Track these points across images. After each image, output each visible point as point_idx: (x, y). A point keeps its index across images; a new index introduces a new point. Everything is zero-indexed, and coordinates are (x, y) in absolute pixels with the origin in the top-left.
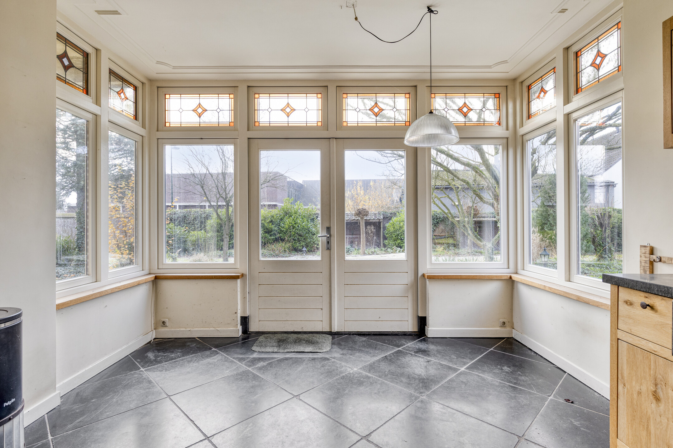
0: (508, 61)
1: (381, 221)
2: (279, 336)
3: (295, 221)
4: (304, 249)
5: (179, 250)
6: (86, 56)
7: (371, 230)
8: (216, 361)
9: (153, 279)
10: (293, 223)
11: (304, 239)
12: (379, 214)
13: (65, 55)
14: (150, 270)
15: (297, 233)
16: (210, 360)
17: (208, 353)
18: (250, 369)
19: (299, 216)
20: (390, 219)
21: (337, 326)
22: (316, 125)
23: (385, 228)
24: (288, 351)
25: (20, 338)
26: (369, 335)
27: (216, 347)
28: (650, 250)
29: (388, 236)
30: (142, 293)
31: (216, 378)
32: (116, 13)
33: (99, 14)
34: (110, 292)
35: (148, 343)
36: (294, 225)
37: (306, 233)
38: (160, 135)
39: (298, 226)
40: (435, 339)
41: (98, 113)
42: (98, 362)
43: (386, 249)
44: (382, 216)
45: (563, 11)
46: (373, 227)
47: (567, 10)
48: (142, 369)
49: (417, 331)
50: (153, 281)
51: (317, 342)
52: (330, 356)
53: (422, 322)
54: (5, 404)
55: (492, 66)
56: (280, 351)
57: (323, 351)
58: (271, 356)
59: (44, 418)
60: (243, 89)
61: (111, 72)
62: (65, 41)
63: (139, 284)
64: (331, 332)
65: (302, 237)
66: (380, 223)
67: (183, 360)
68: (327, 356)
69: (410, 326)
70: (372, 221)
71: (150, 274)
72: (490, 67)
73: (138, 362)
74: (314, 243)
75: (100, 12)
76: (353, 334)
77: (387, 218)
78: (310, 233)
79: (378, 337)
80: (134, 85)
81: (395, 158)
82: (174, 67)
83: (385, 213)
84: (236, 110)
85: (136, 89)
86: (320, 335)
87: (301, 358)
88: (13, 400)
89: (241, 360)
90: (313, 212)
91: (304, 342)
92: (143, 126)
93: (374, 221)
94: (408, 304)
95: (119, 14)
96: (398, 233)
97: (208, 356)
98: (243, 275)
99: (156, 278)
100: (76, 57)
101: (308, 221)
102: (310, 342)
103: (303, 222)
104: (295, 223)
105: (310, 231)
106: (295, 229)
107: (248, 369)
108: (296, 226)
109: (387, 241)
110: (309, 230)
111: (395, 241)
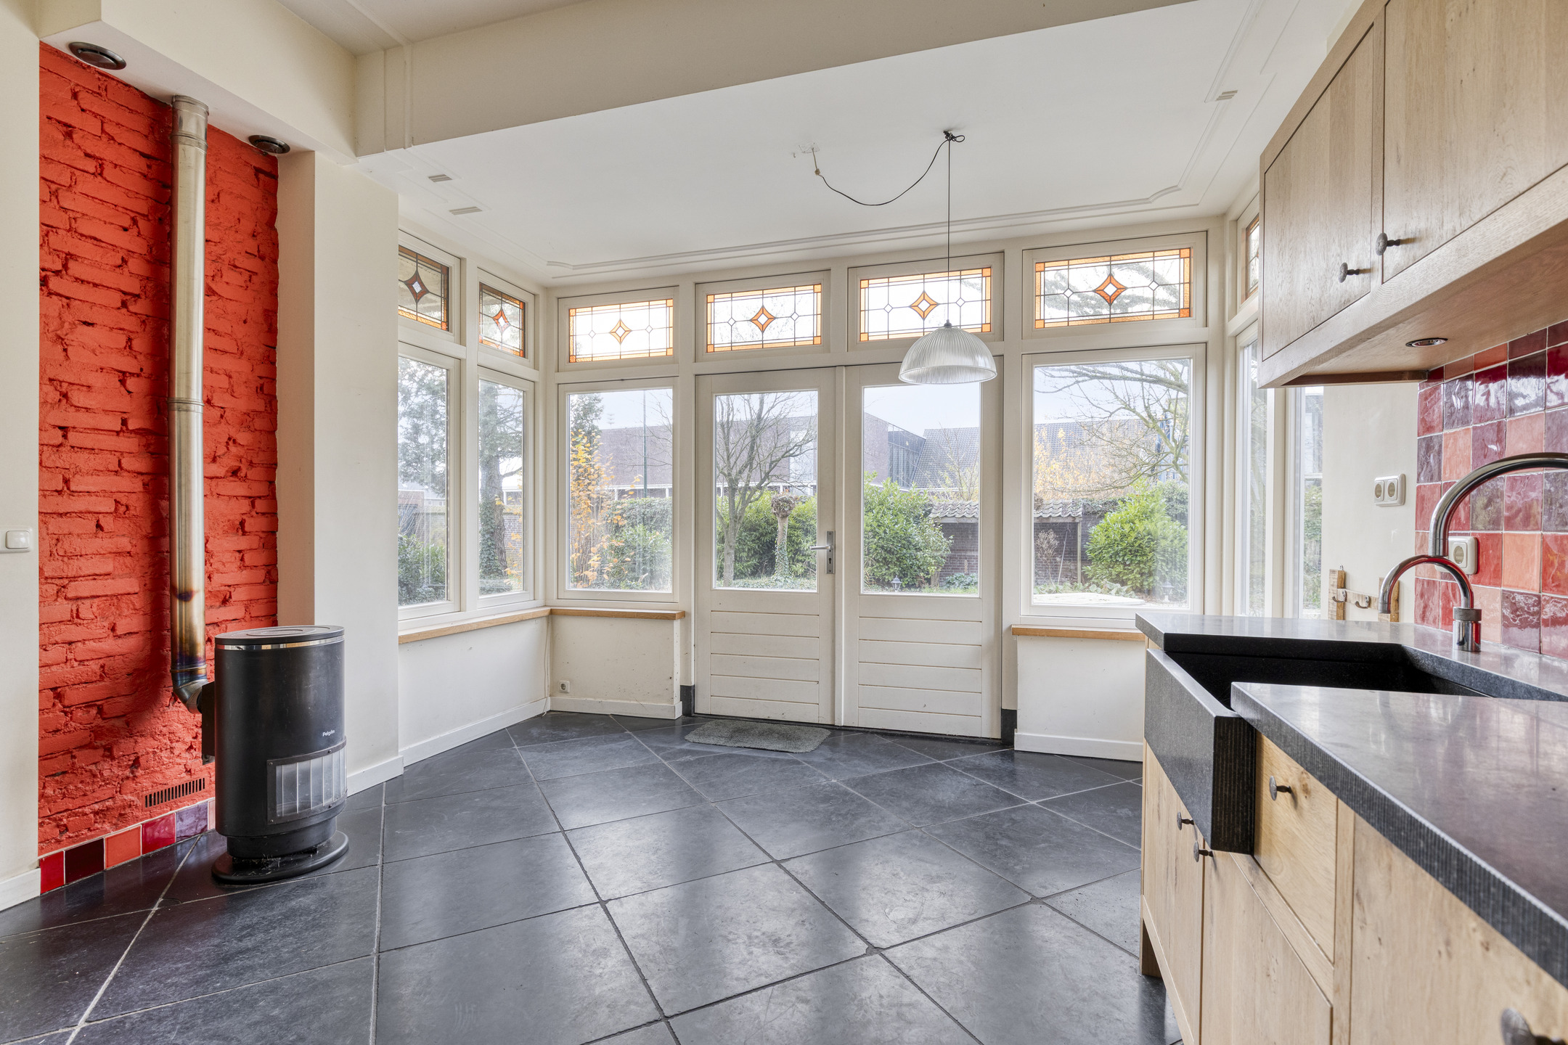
0: (1180, 186)
1: (1077, 521)
2: (740, 724)
3: (878, 521)
4: (896, 581)
5: (644, 576)
6: (445, 272)
7: (1048, 542)
8: (621, 747)
9: (546, 614)
10: (875, 524)
11: (898, 559)
12: (1075, 504)
13: (416, 277)
14: (546, 599)
15: (882, 547)
16: (613, 746)
17: (616, 736)
18: (666, 763)
19: (890, 509)
20: (1102, 517)
21: (845, 716)
22: (812, 343)
23: (1086, 536)
24: (742, 745)
25: (341, 660)
26: (902, 736)
27: (633, 730)
28: (1338, 578)
29: (1092, 555)
30: (528, 635)
31: (609, 768)
32: (474, 209)
33: (455, 214)
34: (475, 627)
35: (538, 716)
36: (877, 530)
37: (903, 546)
38: (562, 377)
39: (885, 532)
40: (1028, 755)
41: (462, 356)
42: (459, 729)
43: (1087, 585)
44: (1081, 509)
45: (1228, 95)
46: (1052, 535)
47: (1236, 92)
48: (516, 747)
49: (1000, 737)
50: (547, 617)
51: (799, 739)
52: (806, 759)
53: (1009, 719)
54: (324, 734)
55: (1151, 200)
56: (728, 745)
57: (798, 751)
58: (708, 750)
59: (382, 787)
60: (687, 289)
61: (483, 287)
62: (417, 258)
63: (522, 620)
64: (833, 725)
65: (893, 554)
66: (1075, 525)
67: (575, 741)
68: (800, 759)
69: (987, 728)
70: (1055, 521)
71: (545, 606)
72: (1146, 201)
73: (514, 738)
74: (919, 568)
75: (456, 212)
76: (872, 733)
77: (1094, 515)
78: (911, 546)
79: (915, 742)
80: (520, 301)
81: (1074, 380)
82: (575, 267)
83: (1090, 503)
84: (677, 327)
85: (524, 306)
86: (811, 729)
87: (754, 757)
88: (333, 732)
89: (658, 750)
90: (920, 502)
91: (777, 735)
92: (536, 367)
93: (1061, 521)
94: (982, 683)
95: (479, 210)
96: (1116, 548)
97: (614, 741)
98: (683, 615)
99: (552, 612)
100: (431, 279)
101: (907, 521)
102: (785, 737)
103: (897, 523)
104: (879, 526)
105: (911, 543)
106: (877, 538)
107: (664, 761)
108: (881, 532)
109: (1089, 568)
110: (908, 541)
111: (1109, 567)
